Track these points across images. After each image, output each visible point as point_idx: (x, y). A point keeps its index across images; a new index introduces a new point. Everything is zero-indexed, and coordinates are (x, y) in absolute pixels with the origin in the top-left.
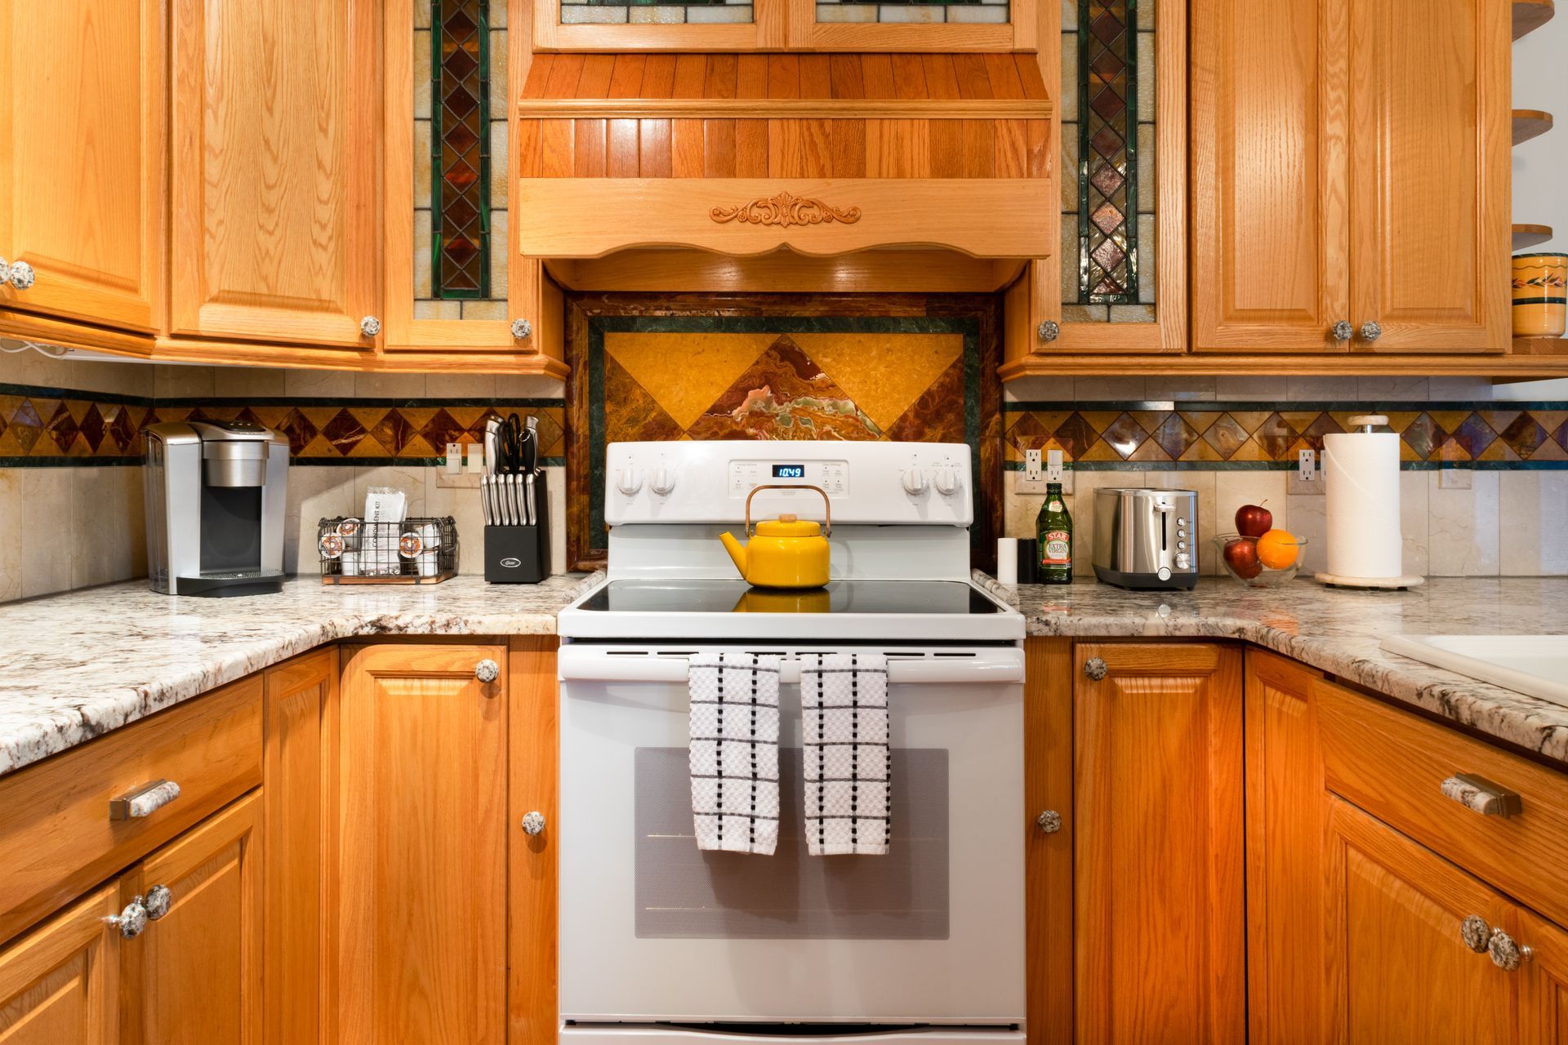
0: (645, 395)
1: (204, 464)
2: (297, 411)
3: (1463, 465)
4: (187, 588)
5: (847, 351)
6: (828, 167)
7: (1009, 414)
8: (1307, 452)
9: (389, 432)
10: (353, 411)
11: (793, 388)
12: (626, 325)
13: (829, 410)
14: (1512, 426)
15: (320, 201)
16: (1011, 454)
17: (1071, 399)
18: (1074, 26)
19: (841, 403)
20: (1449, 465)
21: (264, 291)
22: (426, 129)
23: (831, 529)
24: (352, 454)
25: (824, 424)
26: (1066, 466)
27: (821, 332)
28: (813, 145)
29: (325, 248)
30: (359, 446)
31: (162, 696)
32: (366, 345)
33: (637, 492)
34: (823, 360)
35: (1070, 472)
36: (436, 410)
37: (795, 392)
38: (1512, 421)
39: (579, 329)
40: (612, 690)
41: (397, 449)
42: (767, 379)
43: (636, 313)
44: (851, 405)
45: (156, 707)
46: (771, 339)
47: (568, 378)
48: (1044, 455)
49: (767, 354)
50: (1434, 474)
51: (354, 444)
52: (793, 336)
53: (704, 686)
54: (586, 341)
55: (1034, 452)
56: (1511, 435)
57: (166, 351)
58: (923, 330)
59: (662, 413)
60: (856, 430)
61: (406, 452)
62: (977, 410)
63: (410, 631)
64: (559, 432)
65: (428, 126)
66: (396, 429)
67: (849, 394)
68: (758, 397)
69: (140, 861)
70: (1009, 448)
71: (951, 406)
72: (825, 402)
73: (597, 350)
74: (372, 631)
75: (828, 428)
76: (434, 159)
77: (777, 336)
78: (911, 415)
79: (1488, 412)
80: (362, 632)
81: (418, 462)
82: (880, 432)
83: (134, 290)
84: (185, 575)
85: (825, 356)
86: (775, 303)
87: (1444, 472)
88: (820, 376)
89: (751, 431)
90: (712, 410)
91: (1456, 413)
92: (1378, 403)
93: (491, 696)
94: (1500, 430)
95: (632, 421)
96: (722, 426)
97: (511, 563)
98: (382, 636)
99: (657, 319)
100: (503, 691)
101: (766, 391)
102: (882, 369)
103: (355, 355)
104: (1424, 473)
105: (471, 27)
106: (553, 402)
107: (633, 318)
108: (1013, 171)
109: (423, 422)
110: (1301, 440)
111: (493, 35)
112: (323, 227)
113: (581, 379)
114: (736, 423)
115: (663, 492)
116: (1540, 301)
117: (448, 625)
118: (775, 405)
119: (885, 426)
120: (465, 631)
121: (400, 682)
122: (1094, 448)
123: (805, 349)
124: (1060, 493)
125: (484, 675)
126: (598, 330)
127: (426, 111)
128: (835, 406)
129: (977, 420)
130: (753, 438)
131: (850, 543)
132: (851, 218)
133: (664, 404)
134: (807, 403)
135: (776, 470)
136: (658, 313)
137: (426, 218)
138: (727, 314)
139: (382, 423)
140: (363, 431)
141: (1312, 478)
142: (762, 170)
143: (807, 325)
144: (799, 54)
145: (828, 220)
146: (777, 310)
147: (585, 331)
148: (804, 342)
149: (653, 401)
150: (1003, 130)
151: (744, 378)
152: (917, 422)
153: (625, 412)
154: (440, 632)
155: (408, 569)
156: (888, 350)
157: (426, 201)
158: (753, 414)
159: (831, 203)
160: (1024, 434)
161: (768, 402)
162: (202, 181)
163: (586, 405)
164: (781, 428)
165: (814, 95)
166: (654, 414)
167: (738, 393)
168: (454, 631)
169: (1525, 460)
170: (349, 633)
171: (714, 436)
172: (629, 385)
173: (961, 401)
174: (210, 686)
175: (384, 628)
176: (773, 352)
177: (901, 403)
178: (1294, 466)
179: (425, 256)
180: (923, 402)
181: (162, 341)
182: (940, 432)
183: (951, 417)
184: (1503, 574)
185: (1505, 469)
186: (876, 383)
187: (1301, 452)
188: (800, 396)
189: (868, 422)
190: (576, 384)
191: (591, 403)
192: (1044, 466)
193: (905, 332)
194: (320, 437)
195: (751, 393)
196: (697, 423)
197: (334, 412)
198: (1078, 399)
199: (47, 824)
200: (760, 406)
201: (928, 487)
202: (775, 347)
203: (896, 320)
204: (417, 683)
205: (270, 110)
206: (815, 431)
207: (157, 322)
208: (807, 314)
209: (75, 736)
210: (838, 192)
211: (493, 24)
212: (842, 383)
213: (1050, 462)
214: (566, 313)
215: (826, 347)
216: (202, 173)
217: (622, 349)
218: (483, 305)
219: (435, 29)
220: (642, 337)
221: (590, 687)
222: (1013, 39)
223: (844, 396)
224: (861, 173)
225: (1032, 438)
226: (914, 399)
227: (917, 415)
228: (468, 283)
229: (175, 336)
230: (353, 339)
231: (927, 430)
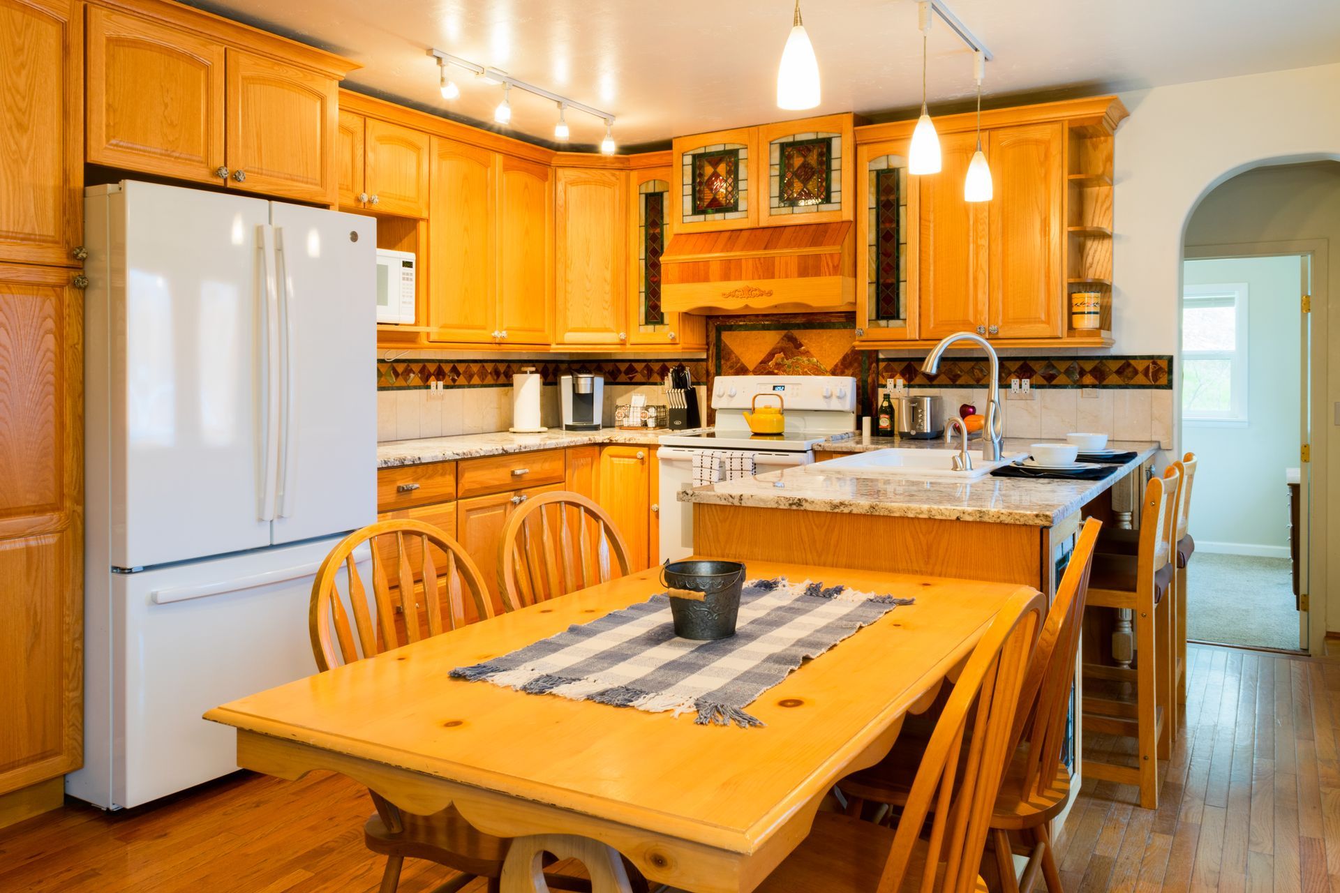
0: (736, 357)
1: (574, 385)
2: (615, 365)
3: (1094, 386)
4: (569, 428)
5: (814, 337)
6: (762, 276)
7: (881, 364)
8: (1015, 380)
9: (646, 372)
10: (634, 364)
11: (792, 353)
12: (730, 328)
13: (806, 362)
14: (1120, 368)
15: (605, 293)
16: (882, 381)
17: (907, 357)
18: (874, 206)
19: (811, 359)
20: (1086, 386)
21: (586, 327)
22: (643, 263)
23: (783, 411)
24: (634, 381)
25: (804, 368)
26: (905, 386)
27: (804, 329)
28: (757, 267)
29: (607, 310)
30: (635, 378)
31: (525, 448)
32: (623, 343)
33: (723, 396)
34: (804, 341)
35: (907, 389)
36: (662, 363)
37: (793, 355)
38: (1120, 365)
39: (712, 330)
40: (675, 463)
41: (648, 379)
42: (782, 350)
43: (733, 323)
44: (815, 360)
45: (523, 450)
46: (784, 332)
47: (708, 350)
48: (895, 381)
49: (782, 339)
50: (1079, 391)
51: (633, 377)
52: (792, 331)
53: (697, 462)
54: (715, 335)
55: (891, 380)
56: (1120, 372)
57: (555, 349)
58: (845, 328)
59: (742, 364)
60: (818, 371)
61: (652, 380)
62: (867, 362)
63: (619, 442)
64: (705, 372)
65: (644, 261)
66: (648, 370)
67: (815, 355)
68: (779, 357)
69: (521, 489)
70: (880, 378)
71: (856, 360)
72: (805, 359)
73: (719, 339)
74: (608, 441)
75: (806, 370)
76: (646, 274)
77: (786, 331)
78: (839, 364)
79: (1108, 361)
80: (605, 441)
81: (655, 384)
82: (827, 372)
83: (543, 331)
84: (567, 424)
85: (805, 339)
86: (785, 318)
87: (1084, 389)
88: (803, 348)
89: (776, 371)
90: (761, 363)
91: (1091, 361)
92: (1051, 357)
93: (643, 464)
94: (1114, 369)
95: (731, 367)
96: (765, 369)
97: (677, 423)
98: (611, 444)
99: (741, 325)
100: (647, 463)
101: (782, 355)
102: (828, 344)
103: (619, 346)
104: (1075, 390)
105: (657, 224)
106: (702, 360)
107: (732, 326)
108: (827, 273)
109: (657, 368)
110: (1012, 374)
111: (665, 226)
112: (607, 302)
113: (712, 349)
114: (771, 368)
115: (731, 396)
116: (1083, 313)
117: (629, 440)
118: (785, 360)
119: (829, 369)
120: (635, 442)
121: (617, 459)
122: (917, 378)
123: (797, 336)
124: (889, 398)
125: (639, 457)
126: (719, 330)
127: (643, 256)
128: (809, 360)
129: (867, 367)
130: (776, 374)
131: (806, 418)
132: (770, 294)
133: (743, 360)
134: (798, 359)
135: (774, 388)
136: (741, 323)
137: (643, 295)
138: (766, 323)
139: (643, 368)
140: (637, 372)
141: (1028, 392)
142: (739, 278)
143: (798, 327)
144: (764, 228)
145: (762, 295)
146: (786, 321)
147: (714, 331)
148: (797, 333)
149: (739, 359)
150: (824, 258)
151: (774, 349)
152: (842, 367)
153: (728, 363)
154: (627, 442)
155: (645, 425)
156: (831, 336)
157: (643, 289)
158: (777, 364)
159: (762, 289)
160: (887, 371)
161: (783, 359)
162: (566, 292)
163: (714, 361)
164: (787, 370)
165: (759, 249)
166: (739, 364)
167: (771, 355)
168: (631, 442)
169: (1127, 385)
170: (600, 441)
171: (762, 374)
172: (730, 352)
173: (860, 358)
174: (542, 448)
175: (611, 440)
176: (785, 338)
177: (836, 359)
178: (1009, 386)
179: (643, 309)
180: (844, 358)
181: (553, 346)
182: (851, 371)
183: (856, 365)
184: (1115, 439)
185: (1117, 388)
186: (825, 350)
187: (1012, 380)
188: (795, 356)
189: (822, 367)
190: (710, 352)
191: (716, 360)
192: (895, 386)
193: (838, 328)
194: (623, 374)
195: (776, 355)
196: (755, 368)
197: (627, 365)
198: (911, 356)
199: (494, 470)
200: (780, 360)
201: (845, 394)
202: (785, 336)
203: (834, 323)
204: (622, 459)
205: (588, 265)
206: (801, 371)
207: (550, 340)
208: (798, 322)
209: (501, 452)
210: (765, 284)
211: (665, 223)
212: (812, 350)
213: (897, 384)
214: (707, 324)
215: (805, 336)
216: (565, 289)
217: (727, 337)
218: (662, 326)
219: (646, 226)
220: (735, 333)
221: (668, 461)
222: (842, 216)
223: (812, 356)
224: (773, 277)
225: (890, 374)
226: (841, 357)
227: (842, 364)
228: (656, 319)
229: (557, 344)
230: (617, 341)
231: (846, 370)
